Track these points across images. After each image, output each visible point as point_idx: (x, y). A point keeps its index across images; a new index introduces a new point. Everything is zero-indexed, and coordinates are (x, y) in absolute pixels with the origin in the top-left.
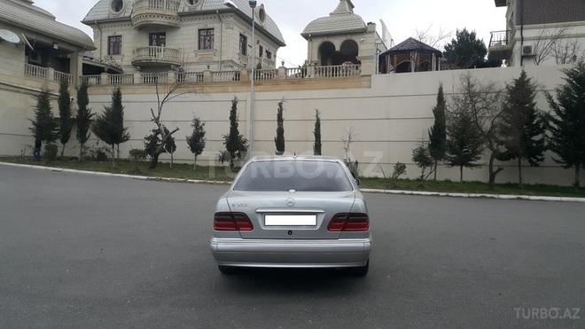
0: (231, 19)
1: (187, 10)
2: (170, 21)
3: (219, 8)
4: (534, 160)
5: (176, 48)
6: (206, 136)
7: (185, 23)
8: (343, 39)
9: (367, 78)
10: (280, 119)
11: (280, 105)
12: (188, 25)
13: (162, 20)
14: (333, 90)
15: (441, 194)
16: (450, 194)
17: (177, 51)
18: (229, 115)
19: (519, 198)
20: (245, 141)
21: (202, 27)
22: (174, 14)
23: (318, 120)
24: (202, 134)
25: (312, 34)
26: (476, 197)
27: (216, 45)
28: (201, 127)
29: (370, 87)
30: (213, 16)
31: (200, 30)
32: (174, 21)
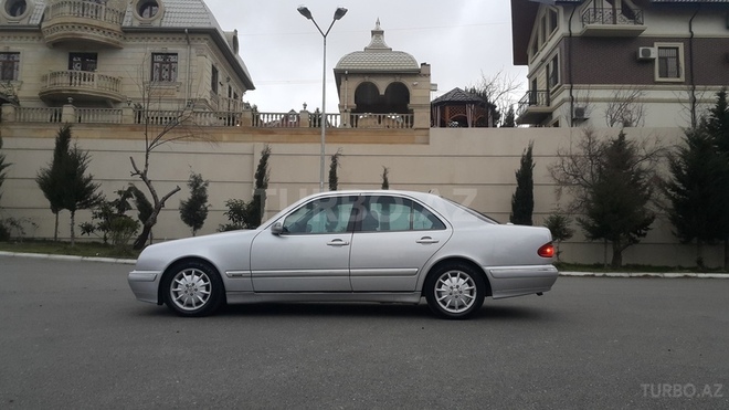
0: (204, 44)
1: (136, 24)
2: (109, 37)
3: (190, 26)
5: (116, 77)
7: (131, 42)
8: (391, 80)
9: (423, 132)
11: (334, 159)
12: (133, 46)
13: (97, 34)
14: (379, 145)
15: (597, 274)
16: (608, 274)
17: (116, 81)
21: (158, 50)
22: (117, 28)
24: (204, 199)
25: (348, 70)
26: (639, 277)
27: (181, 76)
29: (428, 143)
30: (177, 36)
31: (153, 54)
32: (115, 39)
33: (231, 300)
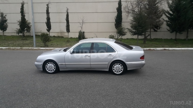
4: (156, 29)
6: (8, 22)
10: (48, 13)
11: (48, 5)
18: (20, 11)
19: (165, 49)
20: (29, 23)
23: (68, 13)
24: (6, 21)
28: (5, 17)
33: (60, 70)
